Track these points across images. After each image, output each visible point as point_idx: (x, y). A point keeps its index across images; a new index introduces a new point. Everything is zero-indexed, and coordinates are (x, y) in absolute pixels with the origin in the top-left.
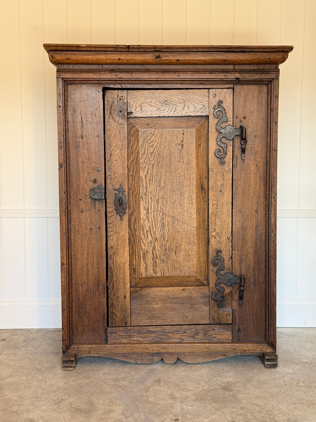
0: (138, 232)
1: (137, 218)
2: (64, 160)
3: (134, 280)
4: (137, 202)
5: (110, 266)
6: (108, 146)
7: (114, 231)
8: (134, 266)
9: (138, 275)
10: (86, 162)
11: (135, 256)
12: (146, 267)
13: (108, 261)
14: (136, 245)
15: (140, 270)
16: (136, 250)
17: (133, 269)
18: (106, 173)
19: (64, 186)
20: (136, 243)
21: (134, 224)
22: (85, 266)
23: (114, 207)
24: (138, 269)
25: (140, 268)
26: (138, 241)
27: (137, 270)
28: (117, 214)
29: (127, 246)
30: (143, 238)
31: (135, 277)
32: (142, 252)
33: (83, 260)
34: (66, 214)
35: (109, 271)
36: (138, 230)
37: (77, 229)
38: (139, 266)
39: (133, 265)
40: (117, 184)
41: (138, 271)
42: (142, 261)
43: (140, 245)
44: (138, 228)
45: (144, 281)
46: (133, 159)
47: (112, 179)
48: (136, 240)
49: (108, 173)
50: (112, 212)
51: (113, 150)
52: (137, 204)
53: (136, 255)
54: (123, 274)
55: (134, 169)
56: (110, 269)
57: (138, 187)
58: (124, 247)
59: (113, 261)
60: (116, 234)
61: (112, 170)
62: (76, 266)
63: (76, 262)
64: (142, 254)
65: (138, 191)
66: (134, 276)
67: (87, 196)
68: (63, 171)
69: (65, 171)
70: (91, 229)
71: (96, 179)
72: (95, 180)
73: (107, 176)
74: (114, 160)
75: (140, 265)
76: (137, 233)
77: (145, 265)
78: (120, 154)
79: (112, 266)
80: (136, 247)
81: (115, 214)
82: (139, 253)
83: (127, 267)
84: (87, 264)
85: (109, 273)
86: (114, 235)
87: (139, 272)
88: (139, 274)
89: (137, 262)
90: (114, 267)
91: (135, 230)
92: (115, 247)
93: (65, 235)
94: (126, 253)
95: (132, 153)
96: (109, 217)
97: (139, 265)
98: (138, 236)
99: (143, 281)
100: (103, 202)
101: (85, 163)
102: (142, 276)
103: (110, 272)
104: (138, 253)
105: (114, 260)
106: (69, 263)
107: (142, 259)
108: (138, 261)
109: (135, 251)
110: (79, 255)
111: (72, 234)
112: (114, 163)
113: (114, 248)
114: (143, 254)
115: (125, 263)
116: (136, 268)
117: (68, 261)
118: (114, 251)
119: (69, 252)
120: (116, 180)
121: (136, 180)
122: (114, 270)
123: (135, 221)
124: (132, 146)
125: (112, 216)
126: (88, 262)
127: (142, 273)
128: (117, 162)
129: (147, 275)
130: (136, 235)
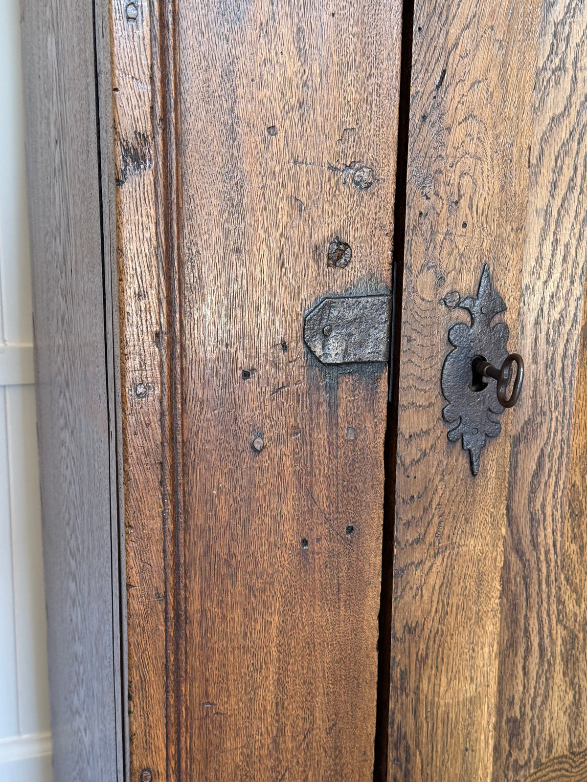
0: (549, 530)
1: (550, 457)
2: (152, 108)
3: (511, 774)
4: (559, 366)
5: (399, 729)
6: (430, 16)
7: (430, 538)
8: (517, 708)
9: (530, 751)
10: (284, 125)
11: (526, 658)
12: (577, 703)
13: (391, 705)
14: (534, 599)
15: (547, 721)
16: (534, 625)
17: (508, 721)
18: (409, 198)
19: (152, 293)
20: (534, 589)
21: (533, 491)
22: (265, 752)
23: (439, 403)
24: (536, 721)
25: (547, 714)
26: (548, 576)
27: (528, 728)
28: (451, 441)
29: (490, 615)
30: (575, 557)
31: (516, 761)
32: (559, 633)
33: (256, 722)
34: (168, 477)
35: (391, 755)
36: (549, 519)
37: (223, 553)
38: (543, 703)
39: (511, 703)
40: (465, 267)
41: (533, 729)
42: (558, 678)
43: (553, 599)
44: (554, 507)
45: (554, 775)
46: (561, 109)
47: (440, 237)
48: (535, 576)
49: (415, 201)
50: (427, 433)
51: (456, 45)
52: (558, 381)
53: (528, 650)
54: (460, 760)
55: (558, 170)
56: (396, 748)
57: (572, 282)
58: (479, 620)
59: (418, 700)
60: (436, 555)
61: (442, 178)
62: (213, 765)
63: (215, 741)
64: (559, 642)
65: (567, 306)
66: (510, 754)
67: (285, 347)
68: (150, 189)
69: (161, 189)
70: (305, 542)
71: (344, 238)
72: (340, 243)
73: (411, 216)
74: (461, 116)
75: (546, 697)
76: (541, 539)
77: (571, 694)
78: (493, 75)
79: (409, 728)
80: (535, 610)
81: (442, 443)
82: (547, 641)
83: (484, 723)
84: (275, 742)
85: (392, 769)
86: (428, 564)
87: (541, 733)
88: (538, 745)
89: (533, 683)
90: (418, 730)
91: (532, 519)
92: (428, 625)
93: (160, 607)
94: (486, 650)
95: (559, 68)
96: (408, 462)
97: (539, 700)
98: (547, 552)
99: (555, 771)
100: (377, 379)
101: (281, 134)
102: (550, 751)
103: (397, 759)
104: (541, 639)
105: (422, 697)
106: (178, 763)
107: (559, 667)
108: (539, 677)
109: (526, 631)
110: (233, 700)
111: (196, 586)
112: (458, 134)
113: (426, 632)
114: (564, 640)
115: (474, 702)
116: (523, 714)
117: (172, 749)
118: (422, 646)
119: (178, 697)
120: (460, 241)
121: (564, 237)
122: (417, 746)
123: (536, 474)
124: (563, 23)
125: (425, 454)
126: (281, 730)
127: (555, 736)
128: (474, 127)
129: (575, 741)
130: (535, 545)
